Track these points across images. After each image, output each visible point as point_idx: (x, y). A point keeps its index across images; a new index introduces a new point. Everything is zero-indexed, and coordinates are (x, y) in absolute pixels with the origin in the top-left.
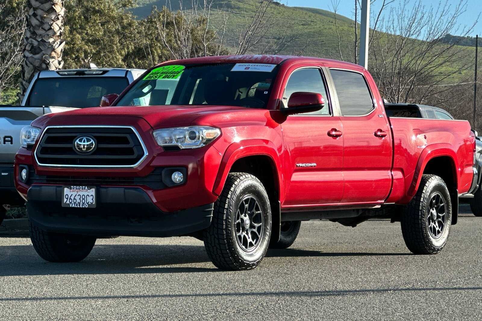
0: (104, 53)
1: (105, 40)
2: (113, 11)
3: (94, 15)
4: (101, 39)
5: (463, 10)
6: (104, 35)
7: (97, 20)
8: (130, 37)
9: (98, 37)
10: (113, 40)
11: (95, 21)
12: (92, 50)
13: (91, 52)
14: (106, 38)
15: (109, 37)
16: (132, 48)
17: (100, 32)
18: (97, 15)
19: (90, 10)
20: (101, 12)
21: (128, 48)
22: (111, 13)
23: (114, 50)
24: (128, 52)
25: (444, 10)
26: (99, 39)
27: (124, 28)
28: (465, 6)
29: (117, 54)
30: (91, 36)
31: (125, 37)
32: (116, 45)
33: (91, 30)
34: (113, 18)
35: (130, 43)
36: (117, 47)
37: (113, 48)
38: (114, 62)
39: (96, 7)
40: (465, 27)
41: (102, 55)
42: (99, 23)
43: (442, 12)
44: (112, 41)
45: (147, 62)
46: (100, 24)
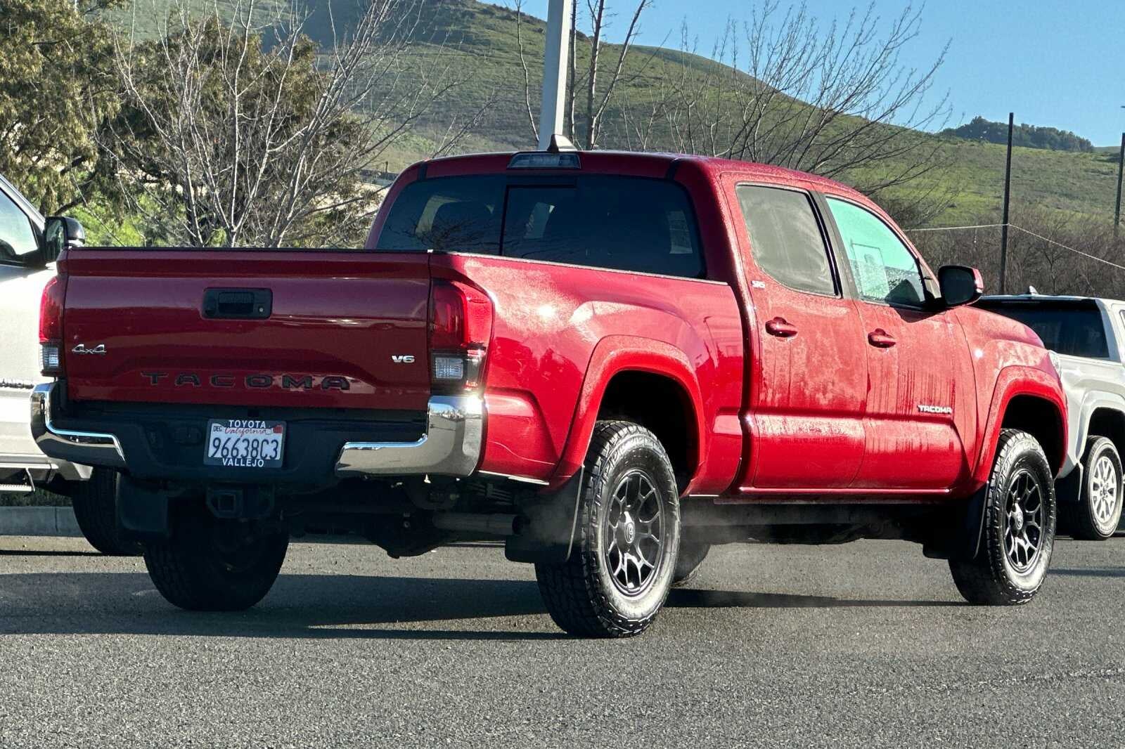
0: (41, 117)
1: (45, 86)
2: (69, 15)
3: (22, 23)
4: (36, 84)
5: (912, 31)
6: (45, 72)
7: (29, 36)
8: (112, 82)
9: (29, 79)
10: (64, 86)
11: (25, 39)
12: (9, 109)
13: (7, 113)
14: (48, 81)
15: (55, 78)
16: (115, 108)
17: (33, 67)
18: (31, 24)
19: (12, 12)
20: (40, 17)
21: (105, 108)
22: (63, 20)
23: (68, 112)
24: (106, 119)
25: (862, 31)
26: (30, 84)
27: (95, 59)
28: (917, 21)
29: (76, 122)
30: (13, 74)
31: (98, 81)
32: (72, 98)
33: (10, 59)
34: (70, 33)
35: (111, 96)
36: (75, 104)
37: (64, 105)
38: (67, 140)
39: (28, 6)
40: (912, 74)
41: (36, 122)
42: (34, 44)
43: (857, 36)
44: (62, 90)
45: (155, 145)
46: (37, 48)
